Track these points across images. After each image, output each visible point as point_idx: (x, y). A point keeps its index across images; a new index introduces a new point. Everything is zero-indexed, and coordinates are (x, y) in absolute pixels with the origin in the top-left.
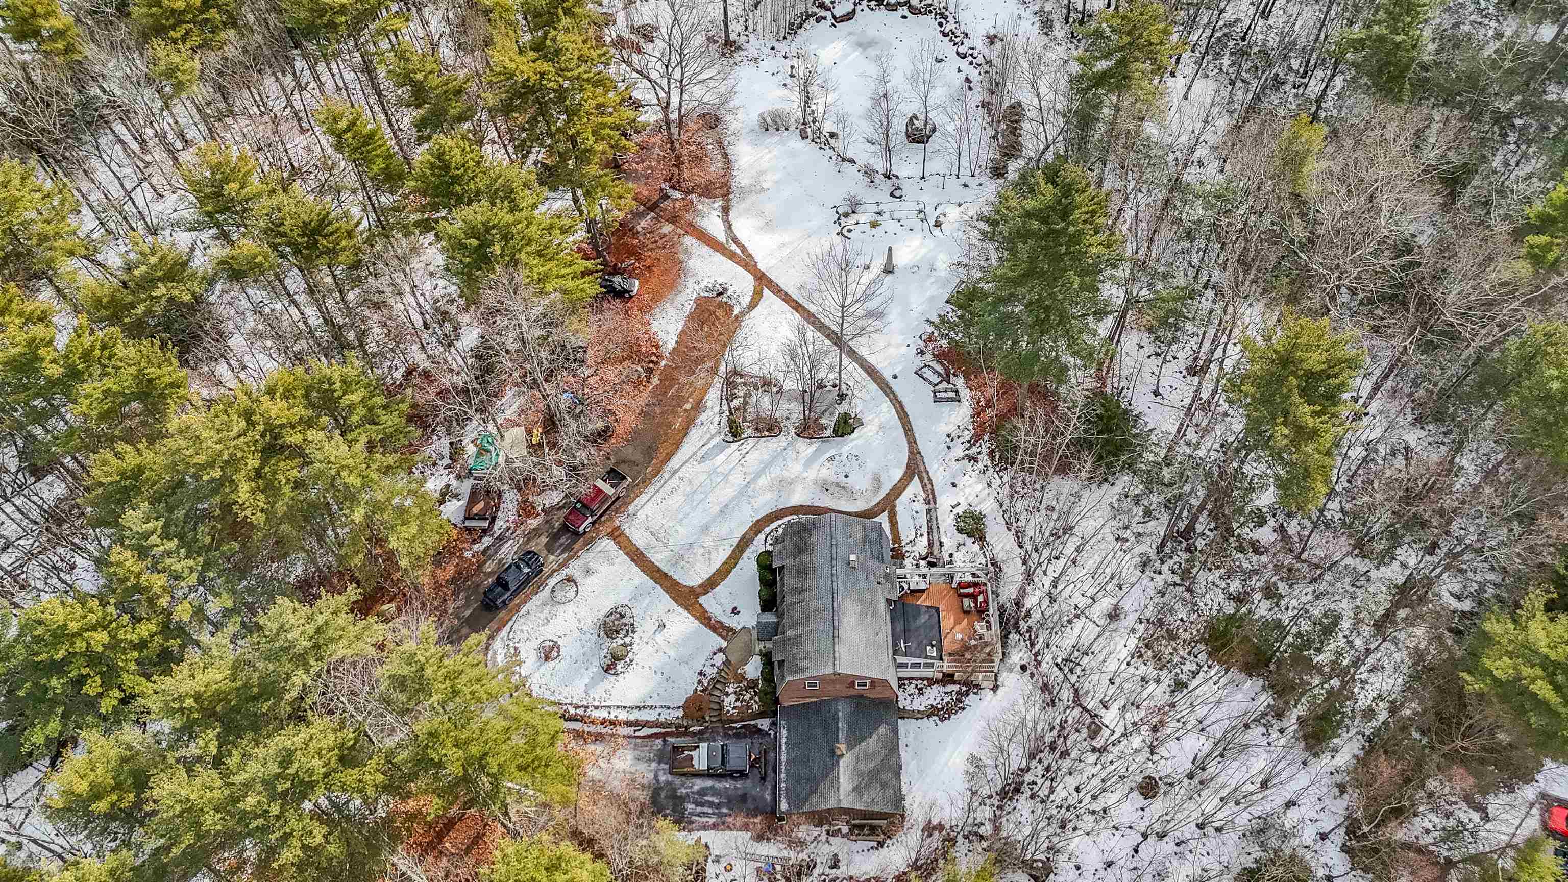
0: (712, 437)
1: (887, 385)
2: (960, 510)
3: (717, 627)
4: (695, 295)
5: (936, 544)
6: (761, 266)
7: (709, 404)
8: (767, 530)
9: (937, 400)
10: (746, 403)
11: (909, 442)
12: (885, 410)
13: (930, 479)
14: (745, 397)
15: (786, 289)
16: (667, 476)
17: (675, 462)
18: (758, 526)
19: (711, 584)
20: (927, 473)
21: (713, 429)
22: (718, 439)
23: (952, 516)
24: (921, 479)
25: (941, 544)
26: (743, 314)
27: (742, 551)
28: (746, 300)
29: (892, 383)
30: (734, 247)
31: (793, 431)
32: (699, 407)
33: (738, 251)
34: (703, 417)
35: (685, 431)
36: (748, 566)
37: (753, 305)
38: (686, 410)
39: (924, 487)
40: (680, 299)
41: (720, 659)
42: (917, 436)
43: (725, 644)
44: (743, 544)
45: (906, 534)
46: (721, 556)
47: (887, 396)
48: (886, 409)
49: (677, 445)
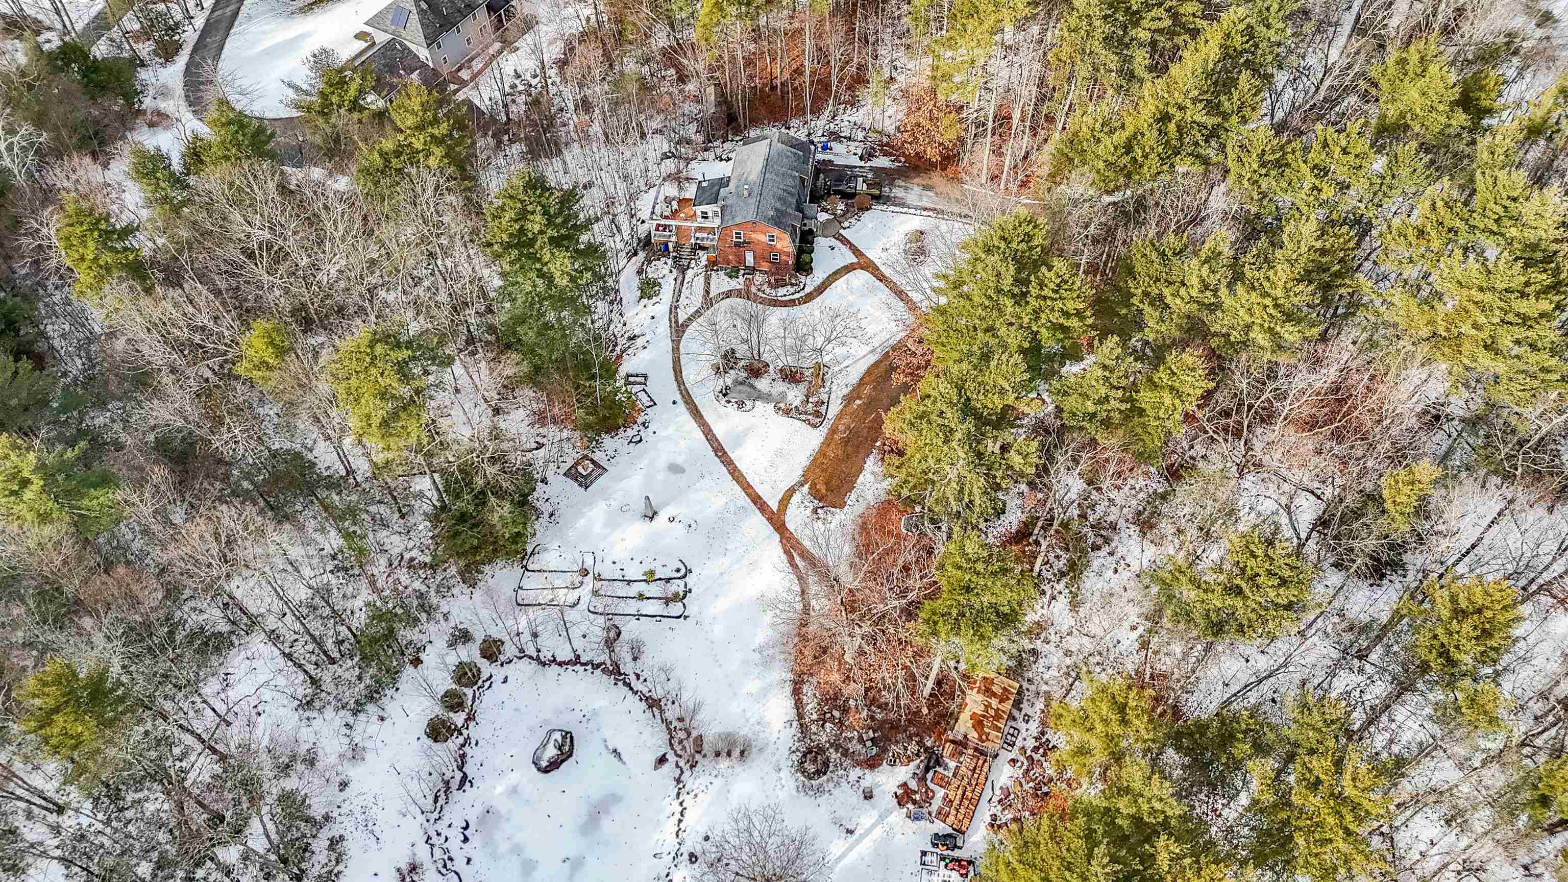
0: (839, 373)
1: (683, 396)
2: (655, 299)
3: (845, 241)
4: (846, 509)
5: (679, 282)
6: (777, 537)
7: (840, 401)
8: (802, 294)
9: (645, 377)
10: (807, 397)
11: (678, 349)
12: (692, 377)
13: (670, 320)
14: (808, 402)
15: (754, 507)
17: (872, 359)
18: (809, 298)
19: (849, 269)
20: (670, 326)
21: (838, 379)
22: (835, 370)
23: (661, 296)
24: (676, 322)
25: (675, 279)
26: (801, 484)
27: (823, 283)
28: (796, 498)
29: (678, 398)
30: (801, 564)
31: (771, 369)
32: (848, 399)
33: (798, 559)
34: (846, 391)
35: (862, 382)
36: (818, 276)
37: (791, 492)
38: (860, 398)
39: (676, 316)
40: (860, 509)
41: (846, 224)
42: (671, 352)
43: (841, 231)
44: (821, 289)
45: (700, 282)
46: (840, 284)
47: (686, 388)
48: (690, 375)
49: (869, 372)
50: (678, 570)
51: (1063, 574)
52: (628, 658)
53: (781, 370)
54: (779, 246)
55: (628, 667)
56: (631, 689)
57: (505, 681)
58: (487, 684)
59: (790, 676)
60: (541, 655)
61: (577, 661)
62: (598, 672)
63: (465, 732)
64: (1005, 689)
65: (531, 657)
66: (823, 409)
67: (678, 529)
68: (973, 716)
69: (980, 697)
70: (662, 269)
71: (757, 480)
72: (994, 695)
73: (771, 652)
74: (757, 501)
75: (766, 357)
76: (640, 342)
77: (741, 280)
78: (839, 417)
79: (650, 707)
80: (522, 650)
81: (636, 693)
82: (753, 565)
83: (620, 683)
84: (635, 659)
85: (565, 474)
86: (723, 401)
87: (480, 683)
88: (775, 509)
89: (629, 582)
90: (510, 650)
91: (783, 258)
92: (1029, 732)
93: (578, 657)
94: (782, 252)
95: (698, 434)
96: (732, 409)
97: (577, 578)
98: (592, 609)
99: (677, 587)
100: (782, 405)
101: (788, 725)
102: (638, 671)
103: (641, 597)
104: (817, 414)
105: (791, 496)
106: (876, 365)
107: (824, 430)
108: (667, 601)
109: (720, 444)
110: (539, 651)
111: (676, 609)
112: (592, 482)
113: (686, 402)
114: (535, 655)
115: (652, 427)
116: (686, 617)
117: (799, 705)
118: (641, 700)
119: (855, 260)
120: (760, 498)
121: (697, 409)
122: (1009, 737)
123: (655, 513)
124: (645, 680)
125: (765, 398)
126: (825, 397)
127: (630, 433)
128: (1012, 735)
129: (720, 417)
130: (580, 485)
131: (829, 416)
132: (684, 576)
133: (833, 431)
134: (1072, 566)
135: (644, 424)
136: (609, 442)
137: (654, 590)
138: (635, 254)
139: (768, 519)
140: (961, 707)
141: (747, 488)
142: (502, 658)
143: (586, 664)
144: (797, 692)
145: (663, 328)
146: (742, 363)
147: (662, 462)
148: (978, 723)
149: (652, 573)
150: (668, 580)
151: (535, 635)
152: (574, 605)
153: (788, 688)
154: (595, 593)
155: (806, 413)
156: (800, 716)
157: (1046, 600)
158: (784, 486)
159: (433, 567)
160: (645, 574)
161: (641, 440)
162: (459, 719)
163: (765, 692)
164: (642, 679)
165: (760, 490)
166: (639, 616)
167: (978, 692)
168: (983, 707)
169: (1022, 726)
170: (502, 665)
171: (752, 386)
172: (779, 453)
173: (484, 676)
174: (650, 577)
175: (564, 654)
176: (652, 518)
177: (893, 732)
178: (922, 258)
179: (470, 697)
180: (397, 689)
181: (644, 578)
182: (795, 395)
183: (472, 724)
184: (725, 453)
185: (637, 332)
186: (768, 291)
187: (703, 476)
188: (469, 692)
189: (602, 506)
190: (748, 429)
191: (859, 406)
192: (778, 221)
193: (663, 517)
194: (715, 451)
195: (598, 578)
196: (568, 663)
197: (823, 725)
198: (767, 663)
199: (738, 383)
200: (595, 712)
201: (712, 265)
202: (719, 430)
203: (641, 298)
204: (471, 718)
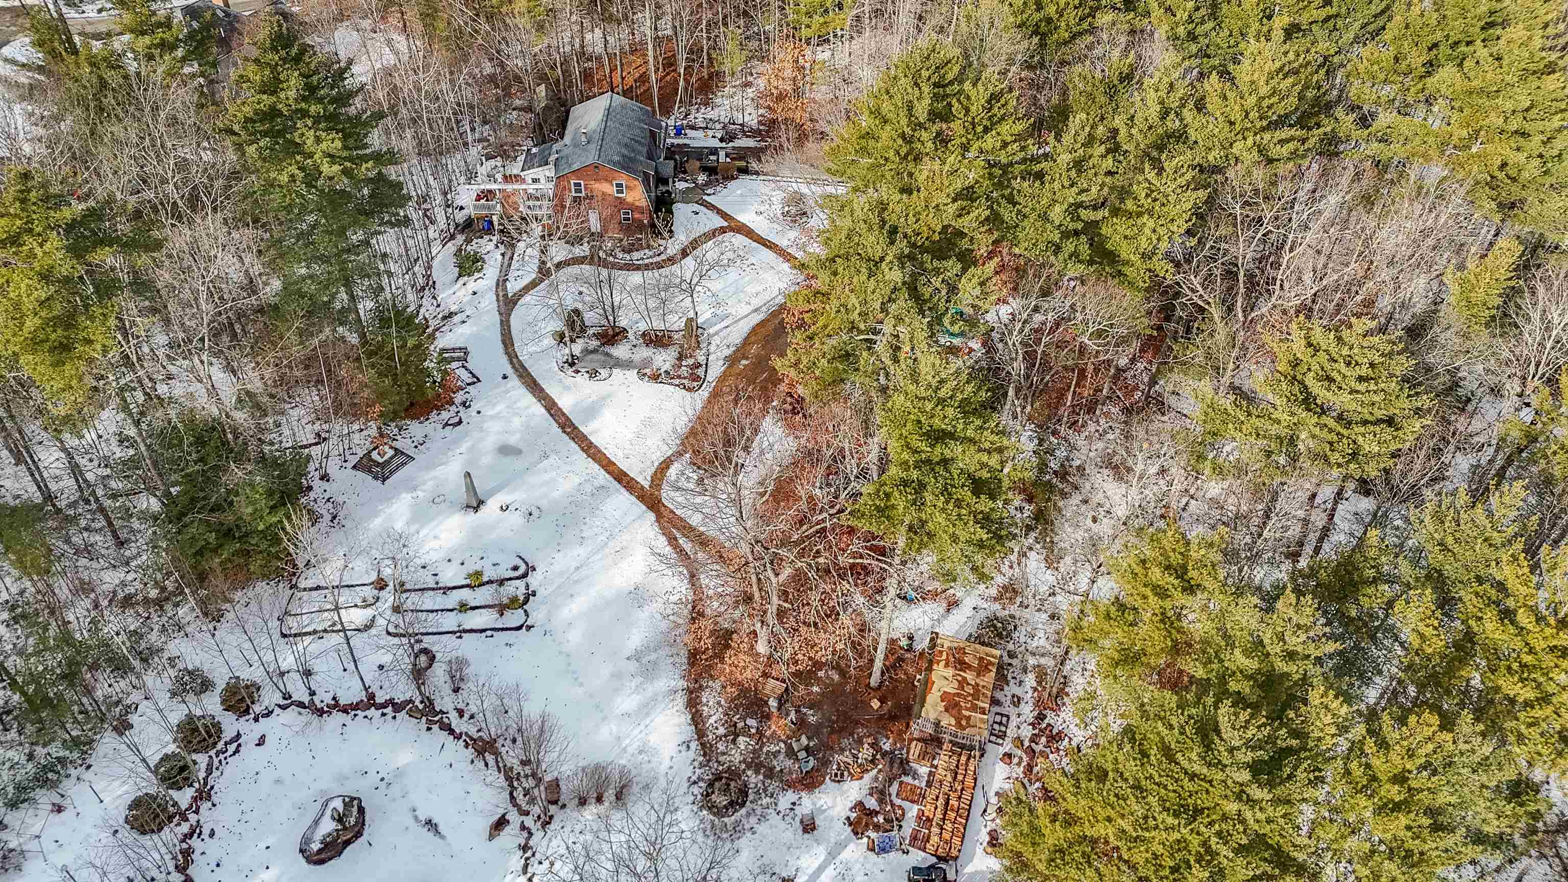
0: (716, 333)
1: (516, 370)
2: (477, 275)
3: (711, 207)
5: (507, 257)
6: (651, 516)
7: (722, 362)
8: (663, 257)
9: (465, 352)
10: (680, 359)
11: (508, 321)
12: (527, 348)
13: (497, 293)
14: (680, 365)
15: (618, 486)
16: (764, 309)
17: (757, 318)
18: (673, 260)
19: (718, 232)
20: (498, 300)
21: (716, 340)
22: (711, 331)
23: (484, 272)
24: (506, 295)
25: (503, 255)
26: (680, 454)
27: (687, 246)
28: (675, 469)
29: (509, 371)
30: (687, 546)
31: (630, 335)
32: (732, 360)
33: (681, 539)
34: (727, 352)
35: (747, 342)
36: (682, 238)
37: (666, 465)
38: (747, 358)
39: (505, 289)
41: (710, 192)
42: (499, 325)
43: (705, 197)
44: (684, 253)
45: (534, 253)
46: (709, 246)
47: (520, 361)
48: (524, 348)
49: (754, 330)
50: (515, 568)
51: (1029, 528)
52: (447, 689)
53: (644, 335)
54: (629, 199)
55: (445, 702)
56: (451, 731)
57: (261, 742)
58: (232, 748)
59: (683, 684)
60: (316, 699)
61: (370, 702)
62: (402, 715)
63: (193, 818)
64: (981, 659)
65: (301, 705)
66: (700, 372)
67: (515, 519)
68: (945, 697)
69: (950, 672)
70: (487, 246)
71: (620, 454)
72: (969, 667)
73: (653, 657)
74: (622, 478)
75: (623, 322)
76: (457, 319)
77: (586, 247)
78: (722, 378)
79: (480, 753)
80: (287, 696)
81: (458, 737)
82: (621, 552)
83: (435, 727)
84: (456, 690)
85: (354, 467)
86: (570, 371)
87: (220, 745)
88: (646, 484)
89: (446, 590)
90: (270, 697)
91: (637, 216)
92: (1022, 719)
93: (372, 697)
94: (634, 208)
95: (539, 410)
96: (582, 380)
97: (369, 592)
98: (391, 629)
99: (517, 588)
100: (647, 371)
101: (684, 747)
102: (461, 706)
103: (464, 607)
104: (695, 378)
105: (668, 468)
106: (762, 324)
107: (704, 393)
108: (502, 609)
109: (568, 419)
110: (313, 693)
111: (514, 618)
112: (391, 473)
113: (520, 376)
114: (306, 699)
115: (475, 406)
116: (529, 628)
117: (697, 720)
118: (467, 746)
119: (726, 224)
120: (626, 475)
121: (534, 382)
122: (996, 727)
123: (481, 503)
124: (472, 717)
125: (627, 365)
126: (701, 359)
127: (445, 415)
128: (1000, 723)
129: (567, 388)
130: (376, 478)
131: (709, 378)
132: (525, 576)
133: (715, 395)
134: (1040, 516)
135: (464, 404)
136: (416, 429)
137: (483, 595)
138: (452, 237)
139: (638, 498)
140: (927, 684)
141: (608, 465)
142: (257, 708)
143: (384, 706)
144: (693, 704)
145: (489, 302)
146: (591, 332)
147: (491, 441)
148: (951, 704)
149: (478, 574)
150: (501, 582)
151: (308, 673)
152: (367, 627)
153: (681, 700)
154: (396, 609)
155: (679, 377)
156: (701, 734)
157: (1014, 557)
158: (657, 457)
159: (159, 603)
160: (469, 576)
161: (460, 422)
162: (184, 797)
163: (646, 709)
164: (466, 716)
165: (623, 465)
166: (460, 633)
167: (947, 665)
168: (956, 684)
169: (1012, 711)
170: (256, 720)
171: (607, 354)
172: (648, 423)
173: (228, 734)
174: (476, 581)
175: (352, 693)
176: (476, 509)
177: (835, 737)
178: (804, 219)
179: (203, 766)
180: (89, 767)
181: (468, 581)
182: (664, 359)
183: (205, 806)
184: (576, 428)
185: (454, 308)
186: (620, 255)
187: (546, 456)
188: (202, 759)
189: (406, 498)
190: (604, 398)
191: (745, 366)
192: (627, 165)
193: (492, 507)
194: (563, 427)
195: (402, 588)
196: (356, 707)
197: (734, 741)
198: (649, 671)
199: (587, 352)
200: (399, 773)
201: (547, 235)
202: (565, 402)
203: (460, 276)
204: (204, 795)
